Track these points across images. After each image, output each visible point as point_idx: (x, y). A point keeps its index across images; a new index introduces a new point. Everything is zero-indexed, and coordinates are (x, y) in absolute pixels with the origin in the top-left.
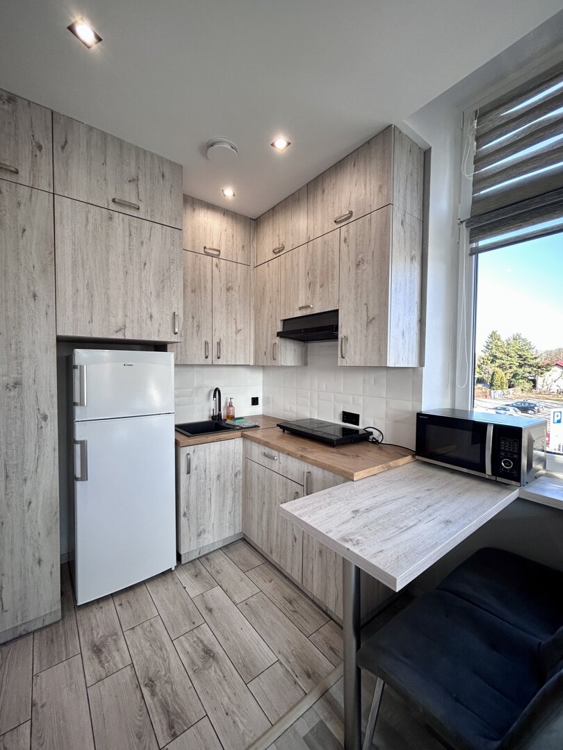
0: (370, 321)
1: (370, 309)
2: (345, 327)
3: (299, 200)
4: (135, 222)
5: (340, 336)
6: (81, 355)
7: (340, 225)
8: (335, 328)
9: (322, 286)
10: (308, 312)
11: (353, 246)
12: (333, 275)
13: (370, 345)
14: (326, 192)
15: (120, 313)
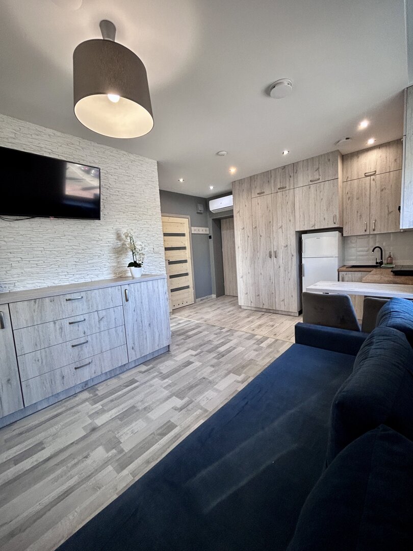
4: (318, 185)
6: (303, 236)
15: (313, 220)
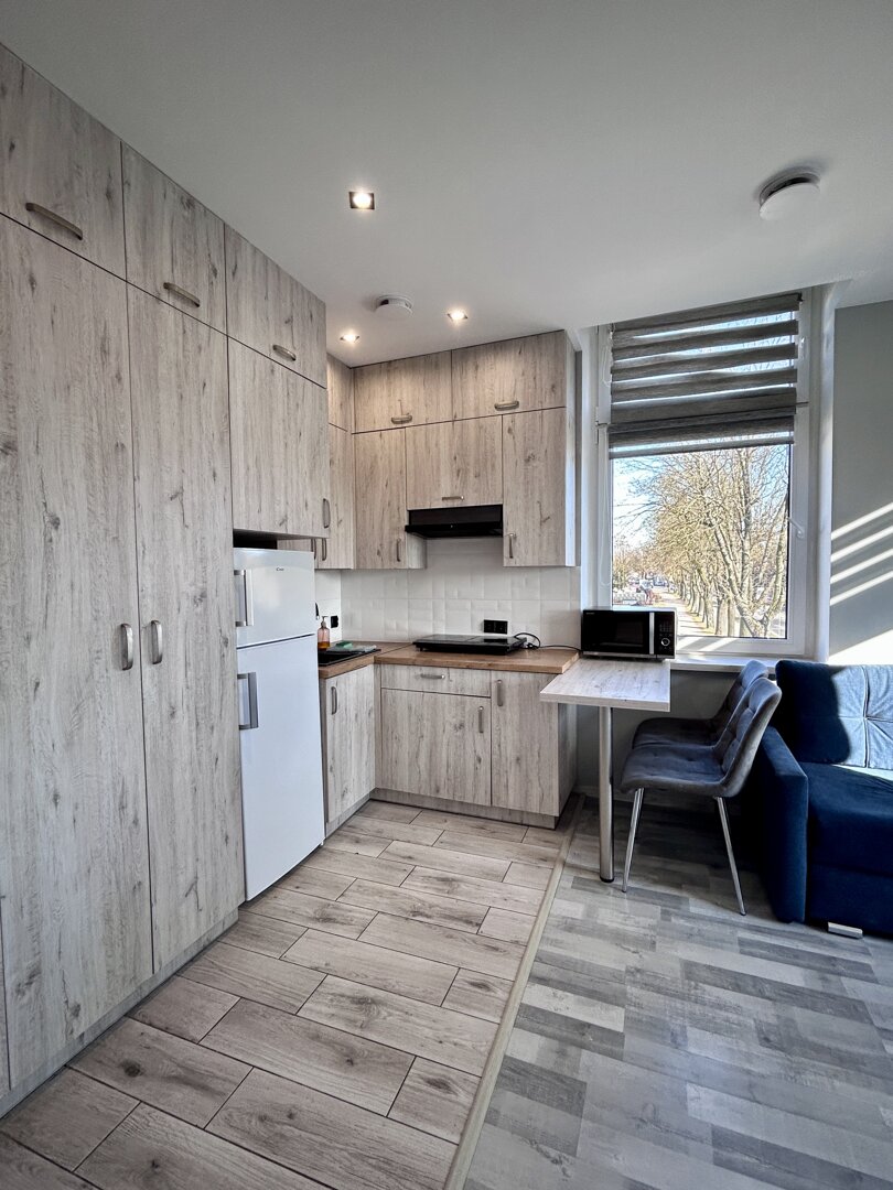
0: (543, 521)
1: (544, 509)
2: (510, 526)
3: (437, 366)
4: (292, 377)
5: (505, 534)
7: (501, 413)
8: (499, 524)
9: (477, 476)
10: (457, 504)
11: (519, 438)
12: (493, 466)
13: (545, 544)
14: (480, 370)
